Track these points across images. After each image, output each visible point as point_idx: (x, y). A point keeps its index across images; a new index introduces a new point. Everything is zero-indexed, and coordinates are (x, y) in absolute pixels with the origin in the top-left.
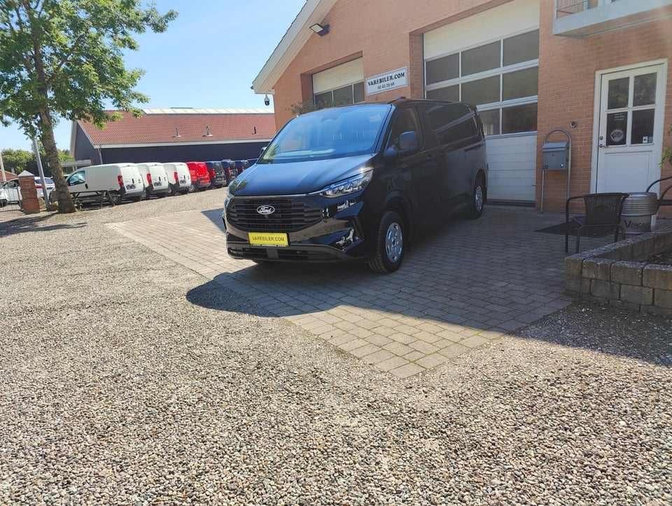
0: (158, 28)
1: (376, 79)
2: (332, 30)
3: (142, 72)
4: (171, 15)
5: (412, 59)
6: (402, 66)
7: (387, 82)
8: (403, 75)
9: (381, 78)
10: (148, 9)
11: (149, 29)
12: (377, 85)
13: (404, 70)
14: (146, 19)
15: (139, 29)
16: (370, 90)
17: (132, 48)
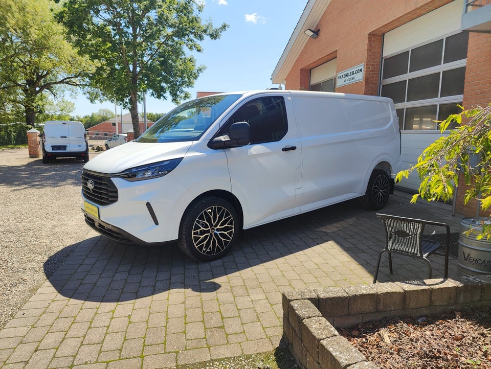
0: (214, 36)
1: (343, 74)
2: (321, 33)
3: (205, 68)
4: (224, 27)
5: (369, 56)
6: (361, 62)
7: (350, 77)
8: (361, 70)
9: (347, 73)
10: (207, 24)
11: (207, 37)
12: (344, 79)
13: (362, 66)
14: (205, 31)
15: (201, 38)
16: (340, 83)
17: (199, 51)
